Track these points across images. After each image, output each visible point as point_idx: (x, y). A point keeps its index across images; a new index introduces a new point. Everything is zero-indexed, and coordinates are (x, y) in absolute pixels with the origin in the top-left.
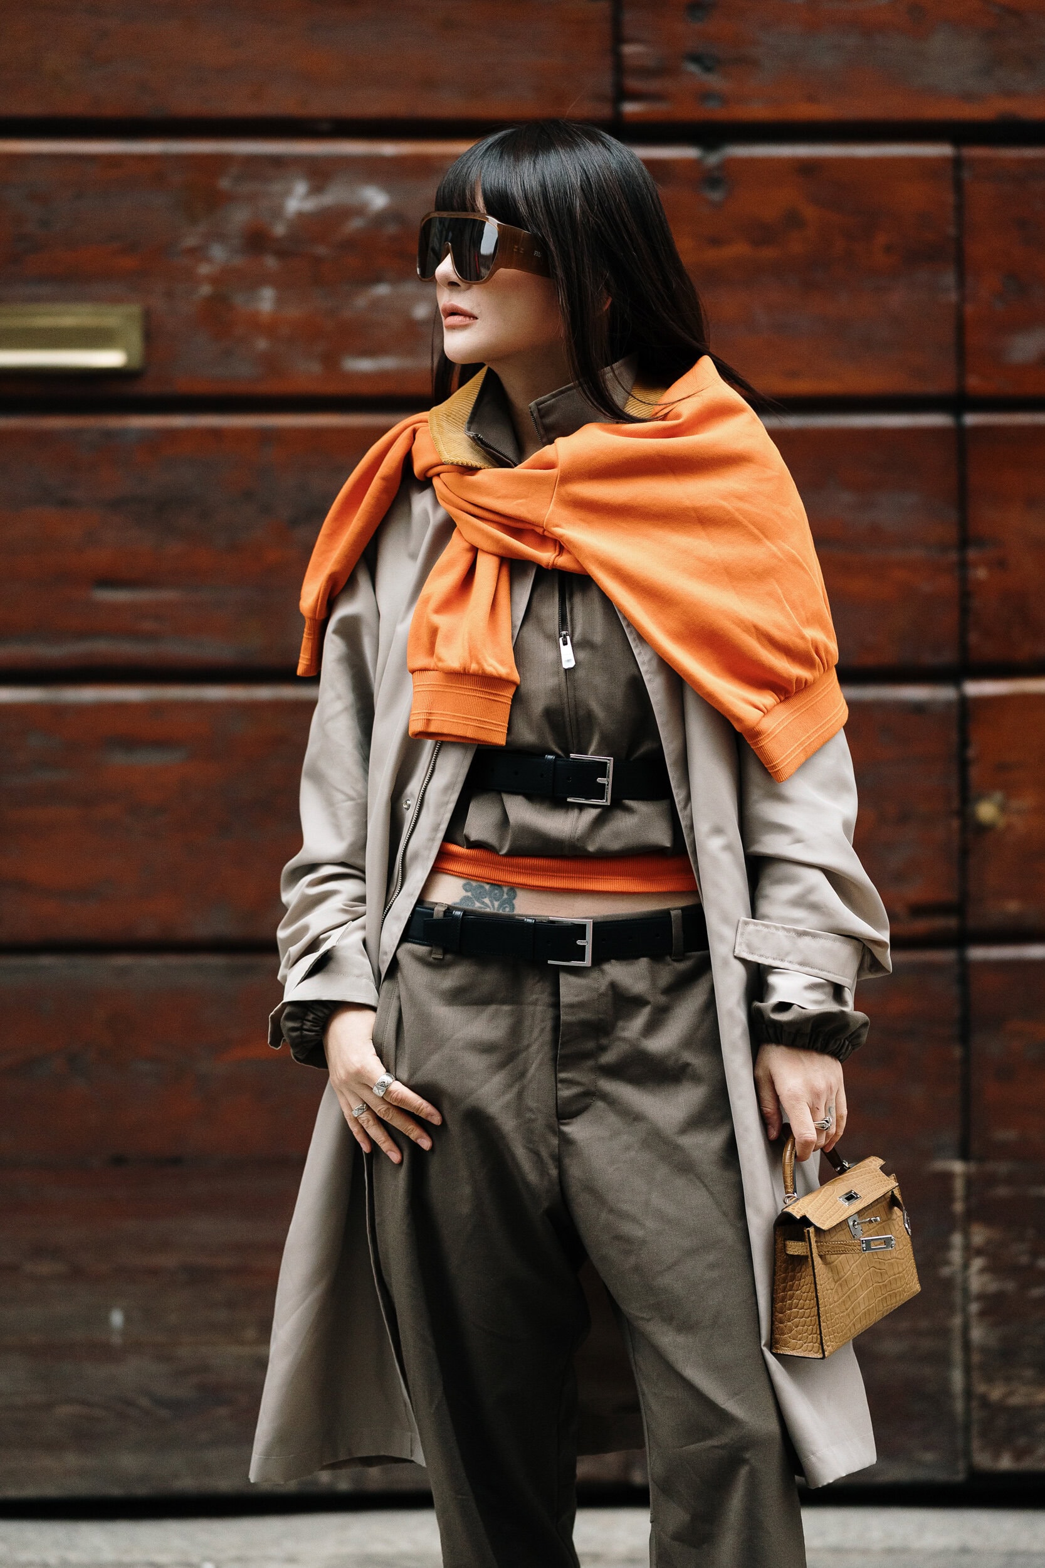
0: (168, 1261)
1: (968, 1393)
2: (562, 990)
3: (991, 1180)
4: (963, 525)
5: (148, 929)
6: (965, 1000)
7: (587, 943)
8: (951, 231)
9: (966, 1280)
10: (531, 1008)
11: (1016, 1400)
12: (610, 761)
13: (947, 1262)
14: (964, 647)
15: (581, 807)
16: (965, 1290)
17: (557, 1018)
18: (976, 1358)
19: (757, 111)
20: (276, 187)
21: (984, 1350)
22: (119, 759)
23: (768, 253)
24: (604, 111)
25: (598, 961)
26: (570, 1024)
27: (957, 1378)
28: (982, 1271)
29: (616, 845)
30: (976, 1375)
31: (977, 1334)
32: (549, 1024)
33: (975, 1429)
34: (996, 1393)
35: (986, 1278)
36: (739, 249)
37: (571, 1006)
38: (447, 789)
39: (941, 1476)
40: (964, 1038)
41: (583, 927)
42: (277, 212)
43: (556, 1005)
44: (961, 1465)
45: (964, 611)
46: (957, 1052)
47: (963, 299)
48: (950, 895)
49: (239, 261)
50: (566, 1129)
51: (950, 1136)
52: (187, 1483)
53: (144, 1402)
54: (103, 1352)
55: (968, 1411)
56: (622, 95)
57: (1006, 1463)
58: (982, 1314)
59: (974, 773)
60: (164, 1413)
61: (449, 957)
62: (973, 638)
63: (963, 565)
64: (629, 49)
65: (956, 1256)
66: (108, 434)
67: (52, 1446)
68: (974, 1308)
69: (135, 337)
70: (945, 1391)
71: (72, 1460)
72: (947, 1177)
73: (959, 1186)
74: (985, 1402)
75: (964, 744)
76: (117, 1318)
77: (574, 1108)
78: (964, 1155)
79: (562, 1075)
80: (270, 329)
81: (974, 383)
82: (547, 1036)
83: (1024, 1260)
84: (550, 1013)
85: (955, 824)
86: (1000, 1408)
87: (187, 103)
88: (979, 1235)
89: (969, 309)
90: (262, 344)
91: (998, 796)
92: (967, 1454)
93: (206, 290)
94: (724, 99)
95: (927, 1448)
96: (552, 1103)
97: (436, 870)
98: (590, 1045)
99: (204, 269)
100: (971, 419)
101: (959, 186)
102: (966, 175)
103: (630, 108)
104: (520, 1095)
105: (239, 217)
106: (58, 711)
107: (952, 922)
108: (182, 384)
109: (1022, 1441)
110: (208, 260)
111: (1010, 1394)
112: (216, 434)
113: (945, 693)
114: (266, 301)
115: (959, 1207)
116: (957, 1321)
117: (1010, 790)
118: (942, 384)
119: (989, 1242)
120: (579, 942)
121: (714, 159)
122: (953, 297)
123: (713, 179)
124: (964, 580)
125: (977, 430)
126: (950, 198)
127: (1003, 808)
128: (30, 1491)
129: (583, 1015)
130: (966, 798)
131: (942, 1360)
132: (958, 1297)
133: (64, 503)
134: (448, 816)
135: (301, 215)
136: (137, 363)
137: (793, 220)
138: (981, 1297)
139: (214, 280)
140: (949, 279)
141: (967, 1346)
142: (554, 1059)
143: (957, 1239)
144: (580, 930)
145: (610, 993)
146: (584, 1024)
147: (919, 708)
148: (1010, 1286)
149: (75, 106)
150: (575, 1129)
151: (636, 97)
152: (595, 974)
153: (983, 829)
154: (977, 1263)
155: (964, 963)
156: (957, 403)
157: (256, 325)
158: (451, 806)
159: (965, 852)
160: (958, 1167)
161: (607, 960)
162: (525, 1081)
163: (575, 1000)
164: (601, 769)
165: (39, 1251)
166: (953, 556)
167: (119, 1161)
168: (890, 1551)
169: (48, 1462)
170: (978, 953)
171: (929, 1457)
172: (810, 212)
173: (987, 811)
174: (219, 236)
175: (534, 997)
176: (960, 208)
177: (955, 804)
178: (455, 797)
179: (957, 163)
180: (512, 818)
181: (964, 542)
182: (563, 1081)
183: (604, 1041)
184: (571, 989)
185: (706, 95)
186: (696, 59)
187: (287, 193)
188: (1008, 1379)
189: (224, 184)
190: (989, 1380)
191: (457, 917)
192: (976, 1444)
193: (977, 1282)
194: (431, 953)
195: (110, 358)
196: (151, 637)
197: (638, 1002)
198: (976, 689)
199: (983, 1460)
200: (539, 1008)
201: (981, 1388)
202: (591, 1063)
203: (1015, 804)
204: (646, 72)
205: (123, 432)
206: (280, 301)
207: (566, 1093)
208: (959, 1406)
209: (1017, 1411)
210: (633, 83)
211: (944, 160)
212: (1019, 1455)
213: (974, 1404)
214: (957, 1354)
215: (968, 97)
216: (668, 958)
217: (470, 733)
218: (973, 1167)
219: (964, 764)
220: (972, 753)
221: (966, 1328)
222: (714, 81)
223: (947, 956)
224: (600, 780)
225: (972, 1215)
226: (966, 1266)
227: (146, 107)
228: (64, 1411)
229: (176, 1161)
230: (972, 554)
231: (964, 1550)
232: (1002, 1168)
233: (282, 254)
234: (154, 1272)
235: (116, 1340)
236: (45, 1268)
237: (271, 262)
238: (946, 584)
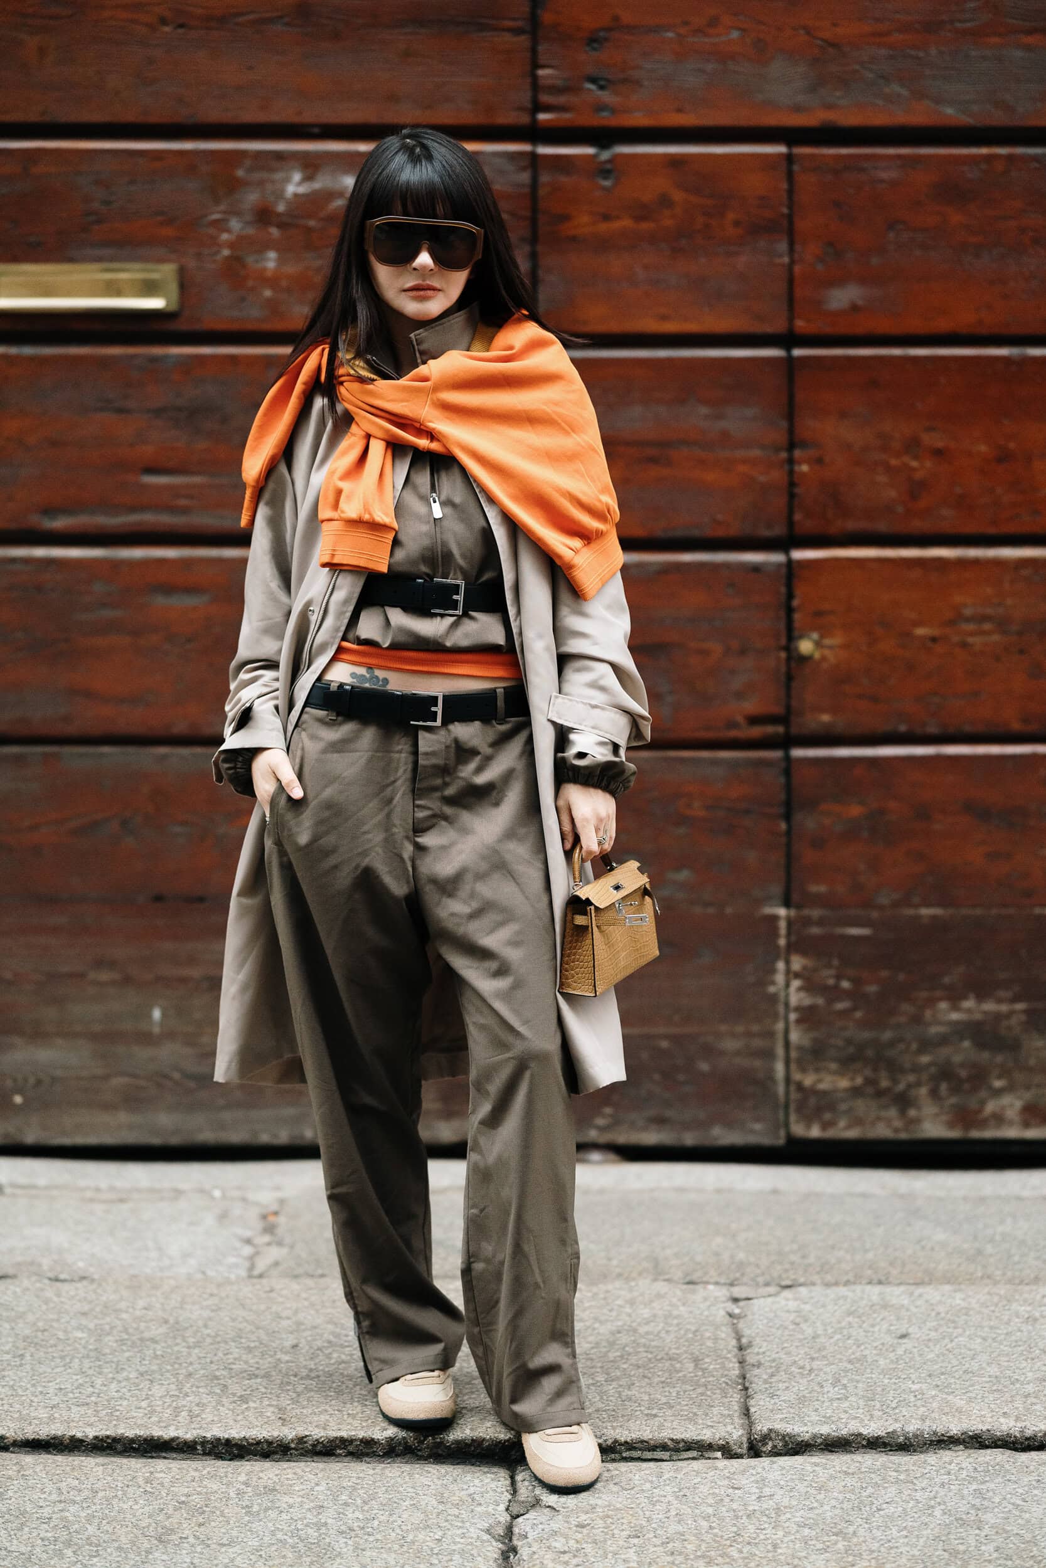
0: (196, 973)
1: (788, 1080)
2: (420, 742)
3: (807, 922)
4: (791, 431)
5: (180, 728)
6: (789, 787)
7: (439, 709)
8: (785, 210)
9: (787, 996)
10: (396, 755)
11: (822, 1086)
12: (461, 583)
13: (773, 983)
14: (791, 523)
15: (442, 616)
16: (787, 1004)
17: (416, 763)
18: (794, 1054)
19: (639, 119)
20: (278, 176)
21: (800, 1048)
22: (160, 601)
23: (645, 226)
24: (524, 119)
25: (445, 723)
26: (424, 767)
27: (780, 1068)
28: (800, 989)
29: (465, 643)
30: (793, 1066)
31: (795, 1036)
32: (410, 766)
33: (792, 1107)
34: (808, 1080)
35: (802, 994)
36: (626, 223)
37: (426, 754)
38: (346, 602)
39: (766, 1141)
40: (788, 817)
41: (436, 698)
42: (280, 195)
43: (415, 753)
44: (782, 1133)
45: (792, 496)
46: (783, 826)
47: (793, 262)
48: (778, 710)
49: (250, 231)
50: (419, 840)
51: (777, 889)
52: (207, 1136)
53: (176, 1076)
54: (146, 1038)
55: (787, 1093)
56: (538, 107)
57: (815, 1132)
58: (798, 1021)
59: (797, 616)
60: (192, 1084)
61: (340, 718)
62: (798, 517)
63: (791, 461)
64: (541, 72)
65: (780, 978)
66: (154, 360)
67: (108, 1107)
68: (793, 1016)
69: (173, 288)
70: (771, 1078)
71: (123, 1117)
72: (775, 918)
73: (783, 925)
74: (800, 1087)
75: (790, 596)
76: (157, 1014)
77: (425, 825)
78: (787, 904)
79: (418, 802)
80: (273, 282)
81: (800, 324)
82: (409, 775)
83: (831, 982)
84: (411, 759)
85: (783, 655)
86: (813, 1091)
87: (214, 113)
88: (797, 963)
89: (797, 269)
90: (268, 293)
91: (815, 636)
92: (787, 1125)
93: (226, 252)
94: (613, 111)
95: (757, 1120)
96: (411, 821)
97: (334, 659)
98: (438, 782)
99: (225, 236)
100: (797, 352)
101: (790, 175)
102: (796, 168)
103: (542, 116)
104: (388, 816)
105: (251, 198)
106: (115, 565)
107: (780, 729)
108: (209, 322)
109: (827, 1116)
110: (228, 231)
111: (820, 1081)
112: (233, 358)
113: (777, 558)
114: (271, 261)
115: (782, 942)
116: (780, 1026)
117: (825, 632)
118: (777, 326)
119: (805, 968)
120: (433, 709)
121: (605, 155)
122: (786, 260)
123: (605, 171)
124: (791, 472)
125: (802, 359)
126: (785, 186)
127: (818, 644)
128: (92, 1140)
129: (434, 761)
130: (791, 636)
131: (768, 1055)
132: (781, 1009)
133: (120, 411)
134: (346, 621)
135: (296, 195)
136: (174, 307)
137: (665, 201)
138: (797, 1009)
139: (231, 245)
140: (783, 246)
141: (787, 1044)
142: (413, 791)
143: (781, 965)
144: (433, 700)
145: (453, 745)
146: (434, 766)
147: (756, 568)
148: (820, 1001)
149: (130, 116)
150: (425, 840)
151: (547, 108)
152: (443, 732)
153: (804, 659)
154: (796, 983)
155: (788, 758)
156: (788, 340)
157: (265, 280)
158: (348, 615)
159: (790, 678)
160: (782, 912)
161: (452, 722)
162: (392, 806)
163: (429, 750)
164: (456, 589)
165: (100, 964)
166: (784, 455)
167: (159, 898)
168: (719, 1191)
169: (105, 1118)
170: (798, 753)
171: (758, 1126)
172: (678, 196)
173: (806, 646)
174: (238, 213)
175: (400, 747)
176: (791, 192)
177: (783, 641)
178: (351, 608)
179: (789, 158)
180: (393, 623)
181: (791, 446)
182: (419, 806)
183: (447, 779)
184: (426, 742)
185: (600, 107)
186: (593, 80)
187: (288, 180)
188: (817, 1070)
189: (240, 173)
190: (803, 1070)
191: (346, 690)
192: (793, 1118)
193: (795, 998)
194: (328, 715)
195: (156, 303)
196: (185, 510)
197: (474, 752)
198: (798, 555)
199: (799, 1129)
200: (403, 755)
201: (797, 1076)
202: (438, 794)
203: (827, 642)
204: (554, 90)
205: (166, 356)
206: (281, 261)
207: (421, 814)
208: (781, 1089)
209: (825, 1093)
210: (545, 98)
211: (780, 155)
212: (825, 1126)
213: (792, 1088)
214: (780, 1051)
215: (797, 109)
216: (494, 722)
217: (362, 563)
218: (793, 912)
219: (790, 611)
220: (795, 603)
221: (787, 1032)
222: (606, 96)
223: (777, 754)
224: (455, 597)
225: (791, 948)
226: (787, 985)
227: (183, 115)
228: (118, 1081)
229: (201, 899)
230: (797, 453)
231: (775, 1192)
232: (815, 913)
233: (281, 226)
234: (183, 980)
235: (156, 1030)
236: (105, 976)
237: (274, 232)
238: (778, 476)
